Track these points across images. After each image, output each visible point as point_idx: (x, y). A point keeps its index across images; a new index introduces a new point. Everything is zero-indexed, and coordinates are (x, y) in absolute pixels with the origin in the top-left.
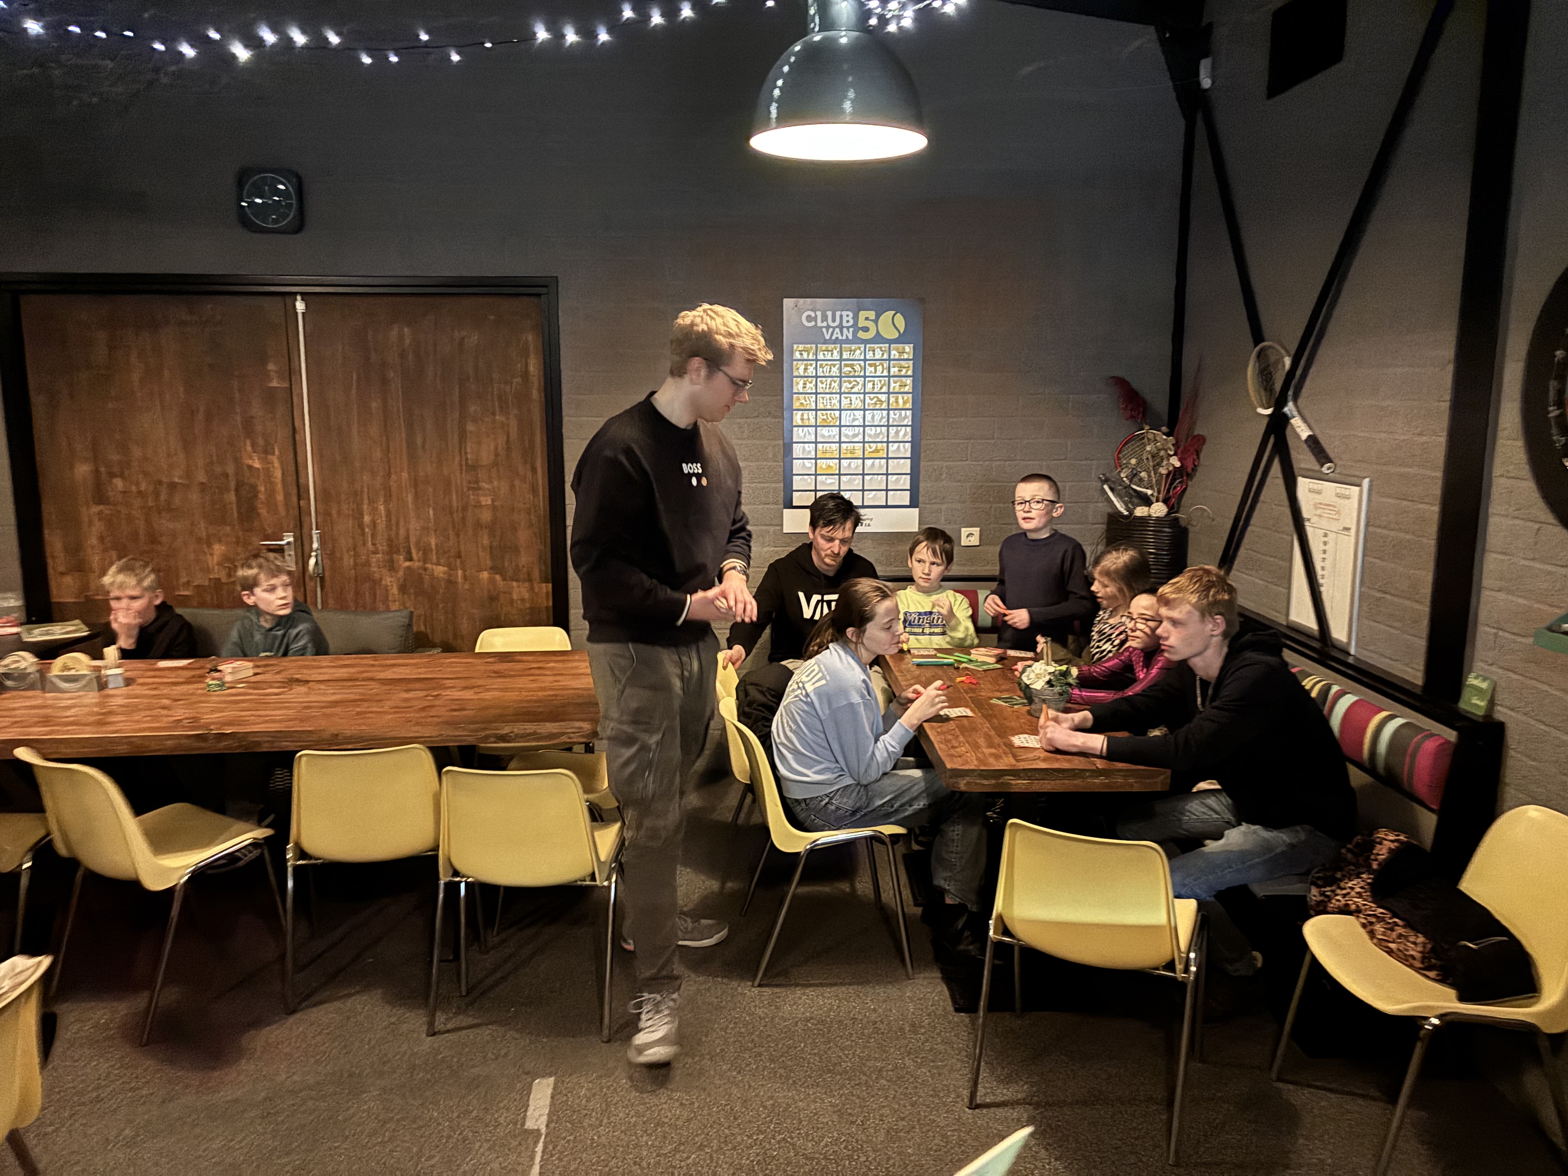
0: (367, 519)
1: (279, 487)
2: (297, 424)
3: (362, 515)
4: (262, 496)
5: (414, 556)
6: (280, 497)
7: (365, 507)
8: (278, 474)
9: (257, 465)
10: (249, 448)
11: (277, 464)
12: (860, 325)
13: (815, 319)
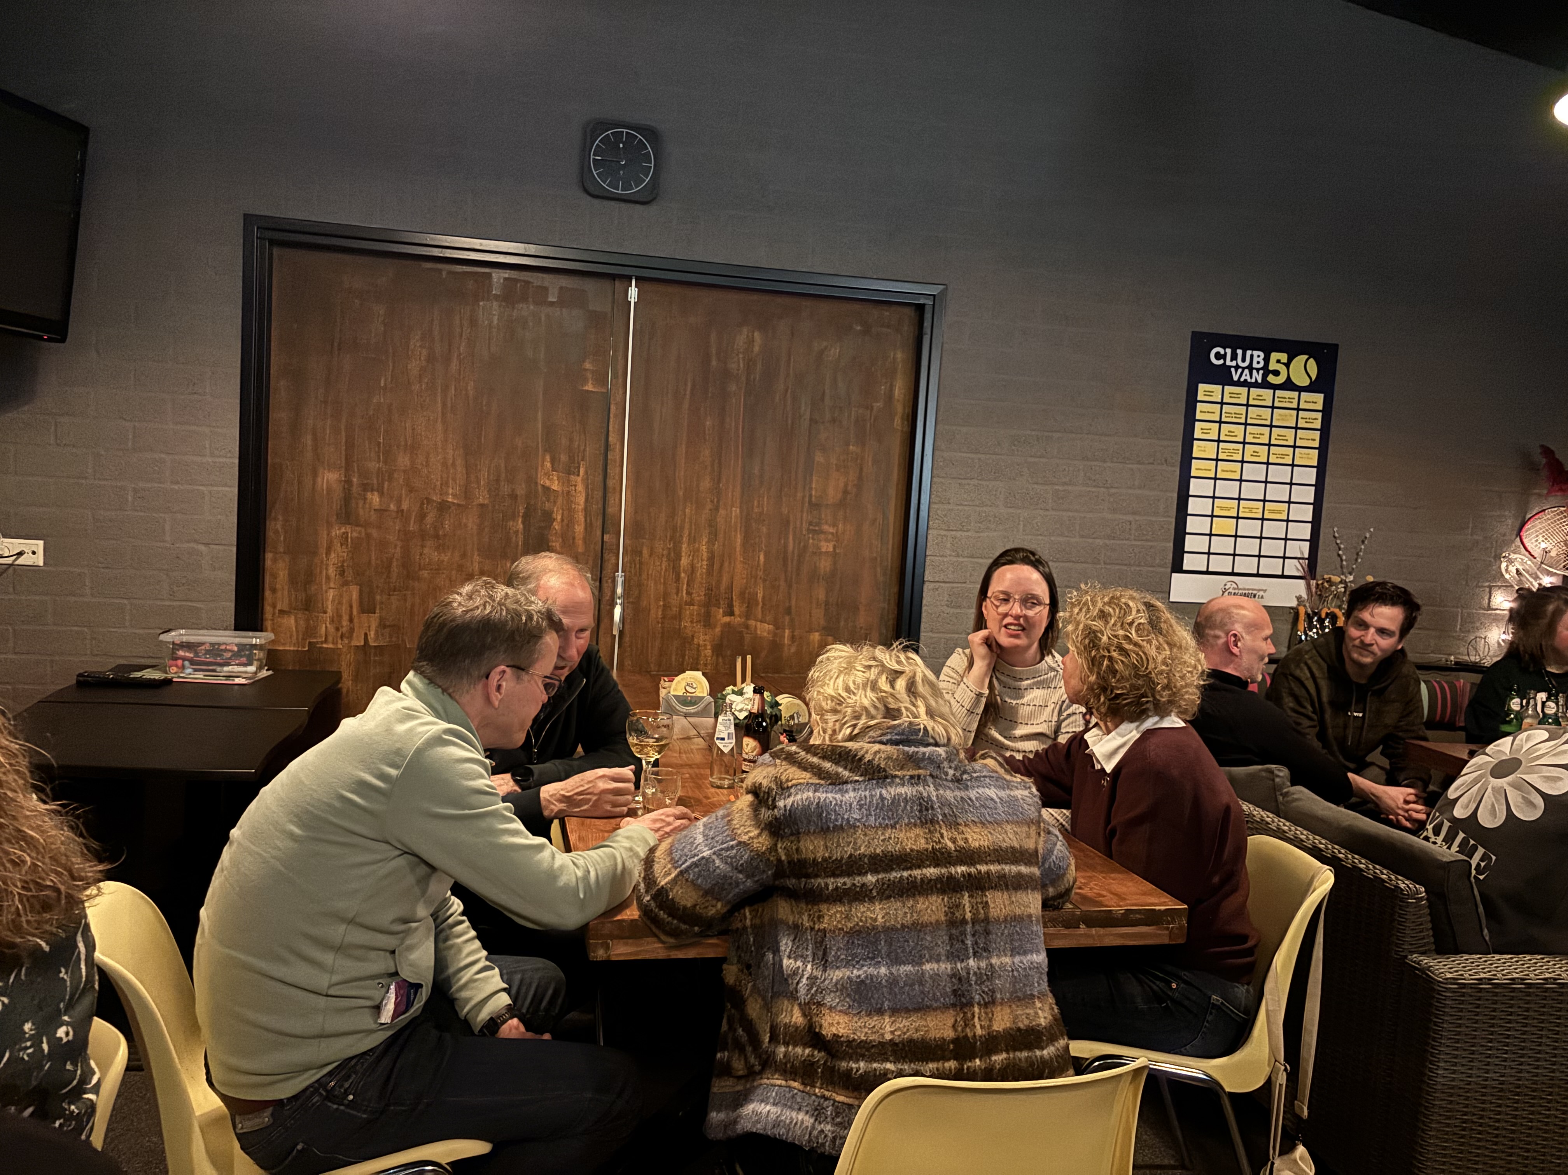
0: (684, 561)
1: (580, 517)
2: (612, 439)
3: (679, 557)
4: (556, 526)
5: (737, 610)
6: (579, 529)
7: (684, 546)
8: (581, 499)
9: (555, 487)
10: (548, 465)
11: (580, 487)
12: (1271, 368)
13: (1224, 357)
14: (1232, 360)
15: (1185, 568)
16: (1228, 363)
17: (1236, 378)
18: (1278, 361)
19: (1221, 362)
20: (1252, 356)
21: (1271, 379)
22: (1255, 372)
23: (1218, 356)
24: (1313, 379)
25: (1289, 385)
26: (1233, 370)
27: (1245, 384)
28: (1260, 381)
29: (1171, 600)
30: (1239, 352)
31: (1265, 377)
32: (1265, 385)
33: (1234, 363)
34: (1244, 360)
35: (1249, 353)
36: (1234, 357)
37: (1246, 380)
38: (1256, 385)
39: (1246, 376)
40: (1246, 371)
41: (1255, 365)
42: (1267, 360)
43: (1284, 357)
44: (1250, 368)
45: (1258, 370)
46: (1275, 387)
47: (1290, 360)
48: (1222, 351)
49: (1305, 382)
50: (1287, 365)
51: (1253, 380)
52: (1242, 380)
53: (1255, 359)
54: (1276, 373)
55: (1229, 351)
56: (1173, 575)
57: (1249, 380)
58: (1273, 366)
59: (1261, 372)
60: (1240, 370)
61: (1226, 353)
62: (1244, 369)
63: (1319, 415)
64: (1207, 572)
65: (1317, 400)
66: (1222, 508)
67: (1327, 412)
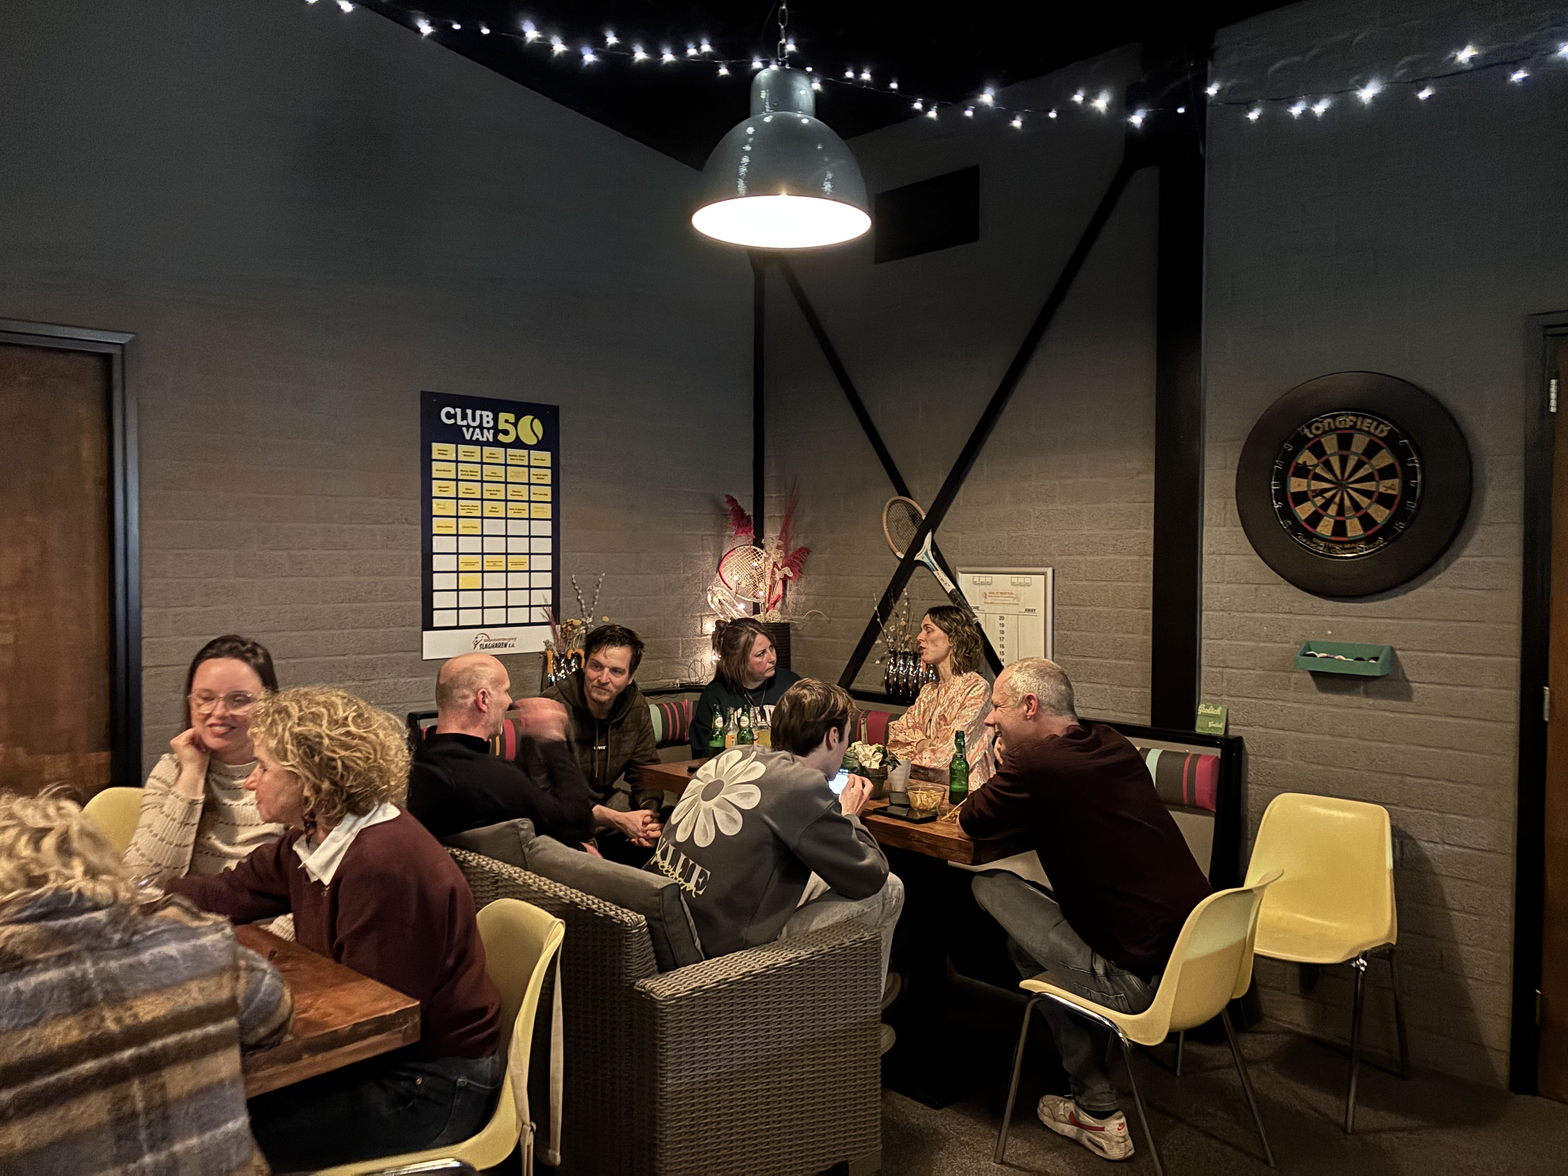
12: (500, 427)
13: (454, 416)
14: (462, 420)
15: (435, 625)
16: (459, 422)
17: (468, 437)
18: (507, 421)
19: (452, 421)
20: (481, 416)
21: (501, 437)
22: (485, 431)
23: (449, 416)
24: (540, 438)
25: (518, 444)
26: (464, 429)
27: (477, 443)
28: (491, 439)
29: (424, 658)
30: (469, 412)
31: (495, 435)
32: (496, 443)
33: (465, 423)
34: (474, 420)
35: (478, 413)
36: (465, 417)
37: (478, 439)
38: (487, 444)
39: (477, 435)
40: (478, 430)
41: (485, 425)
42: (496, 419)
43: (511, 417)
44: (481, 427)
45: (488, 429)
46: (506, 446)
47: (517, 420)
48: (452, 412)
49: (533, 441)
50: (515, 425)
51: (485, 439)
52: (474, 438)
53: (485, 419)
54: (506, 432)
55: (459, 411)
56: (425, 633)
57: (481, 439)
58: (502, 426)
59: (492, 431)
60: (471, 430)
61: (456, 413)
62: (475, 428)
63: (549, 472)
64: (458, 627)
65: (545, 458)
66: (467, 564)
67: (555, 468)
